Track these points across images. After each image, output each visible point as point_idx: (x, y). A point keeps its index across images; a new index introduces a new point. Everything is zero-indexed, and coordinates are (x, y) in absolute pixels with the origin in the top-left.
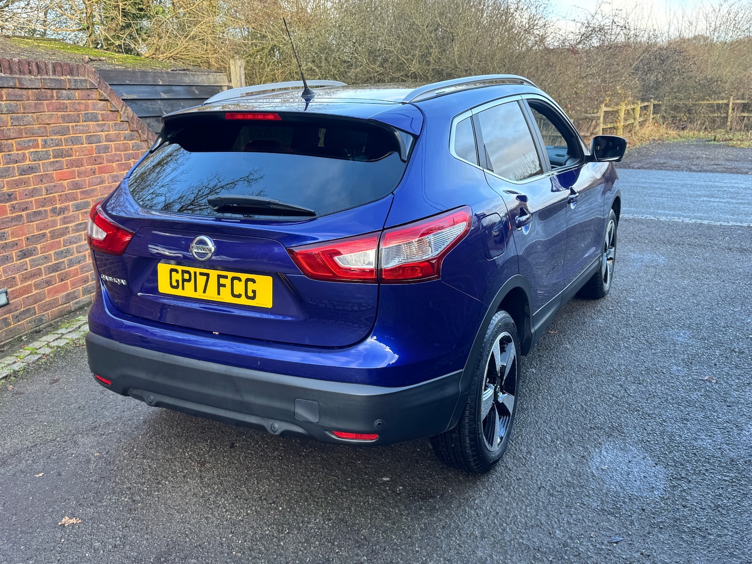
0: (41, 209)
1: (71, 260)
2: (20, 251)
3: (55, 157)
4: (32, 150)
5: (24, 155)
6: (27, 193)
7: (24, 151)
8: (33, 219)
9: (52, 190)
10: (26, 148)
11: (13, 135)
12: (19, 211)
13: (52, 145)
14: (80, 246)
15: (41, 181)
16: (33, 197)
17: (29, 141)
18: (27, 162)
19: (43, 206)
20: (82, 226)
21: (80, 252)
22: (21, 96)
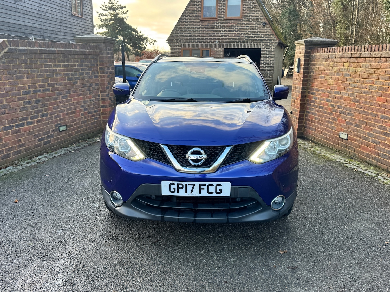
0: (367, 111)
1: (373, 140)
2: (356, 124)
3: (379, 90)
4: (371, 85)
5: (367, 86)
6: (363, 101)
7: (367, 84)
8: (363, 113)
9: (373, 104)
10: (368, 83)
11: (365, 77)
12: (358, 108)
13: (379, 84)
14: (379, 136)
15: (370, 99)
16: (365, 104)
17: (370, 80)
18: (367, 89)
19: (368, 110)
20: (382, 127)
21: (378, 139)
22: (372, 61)
